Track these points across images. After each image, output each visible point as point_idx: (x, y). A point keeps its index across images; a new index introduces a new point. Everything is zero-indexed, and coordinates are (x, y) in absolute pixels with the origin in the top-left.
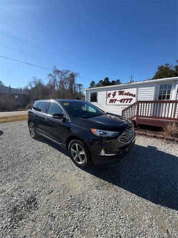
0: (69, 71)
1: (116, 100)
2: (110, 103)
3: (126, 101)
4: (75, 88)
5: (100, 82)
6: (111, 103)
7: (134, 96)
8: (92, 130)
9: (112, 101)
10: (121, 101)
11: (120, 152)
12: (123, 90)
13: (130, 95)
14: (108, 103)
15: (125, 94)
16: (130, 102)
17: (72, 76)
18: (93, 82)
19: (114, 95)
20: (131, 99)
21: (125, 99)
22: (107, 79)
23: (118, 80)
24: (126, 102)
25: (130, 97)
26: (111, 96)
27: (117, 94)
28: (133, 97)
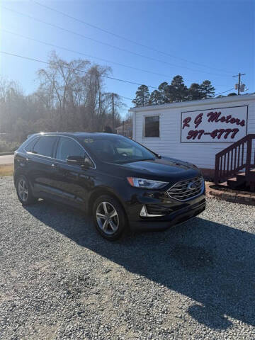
0: (88, 62)
1: (202, 132)
2: (188, 138)
3: (225, 133)
4: (101, 102)
5: (160, 88)
6: (191, 140)
7: (243, 124)
8: (129, 179)
9: (192, 134)
10: (214, 134)
11: (170, 212)
12: (218, 111)
13: (233, 121)
14: (184, 139)
15: (223, 120)
16: (233, 137)
17: (95, 73)
18: (143, 88)
19: (198, 121)
20: (236, 131)
21: (222, 131)
22: (178, 79)
23: (207, 83)
24: (226, 137)
25: (234, 126)
26: (192, 124)
27: (205, 118)
28: (239, 127)
